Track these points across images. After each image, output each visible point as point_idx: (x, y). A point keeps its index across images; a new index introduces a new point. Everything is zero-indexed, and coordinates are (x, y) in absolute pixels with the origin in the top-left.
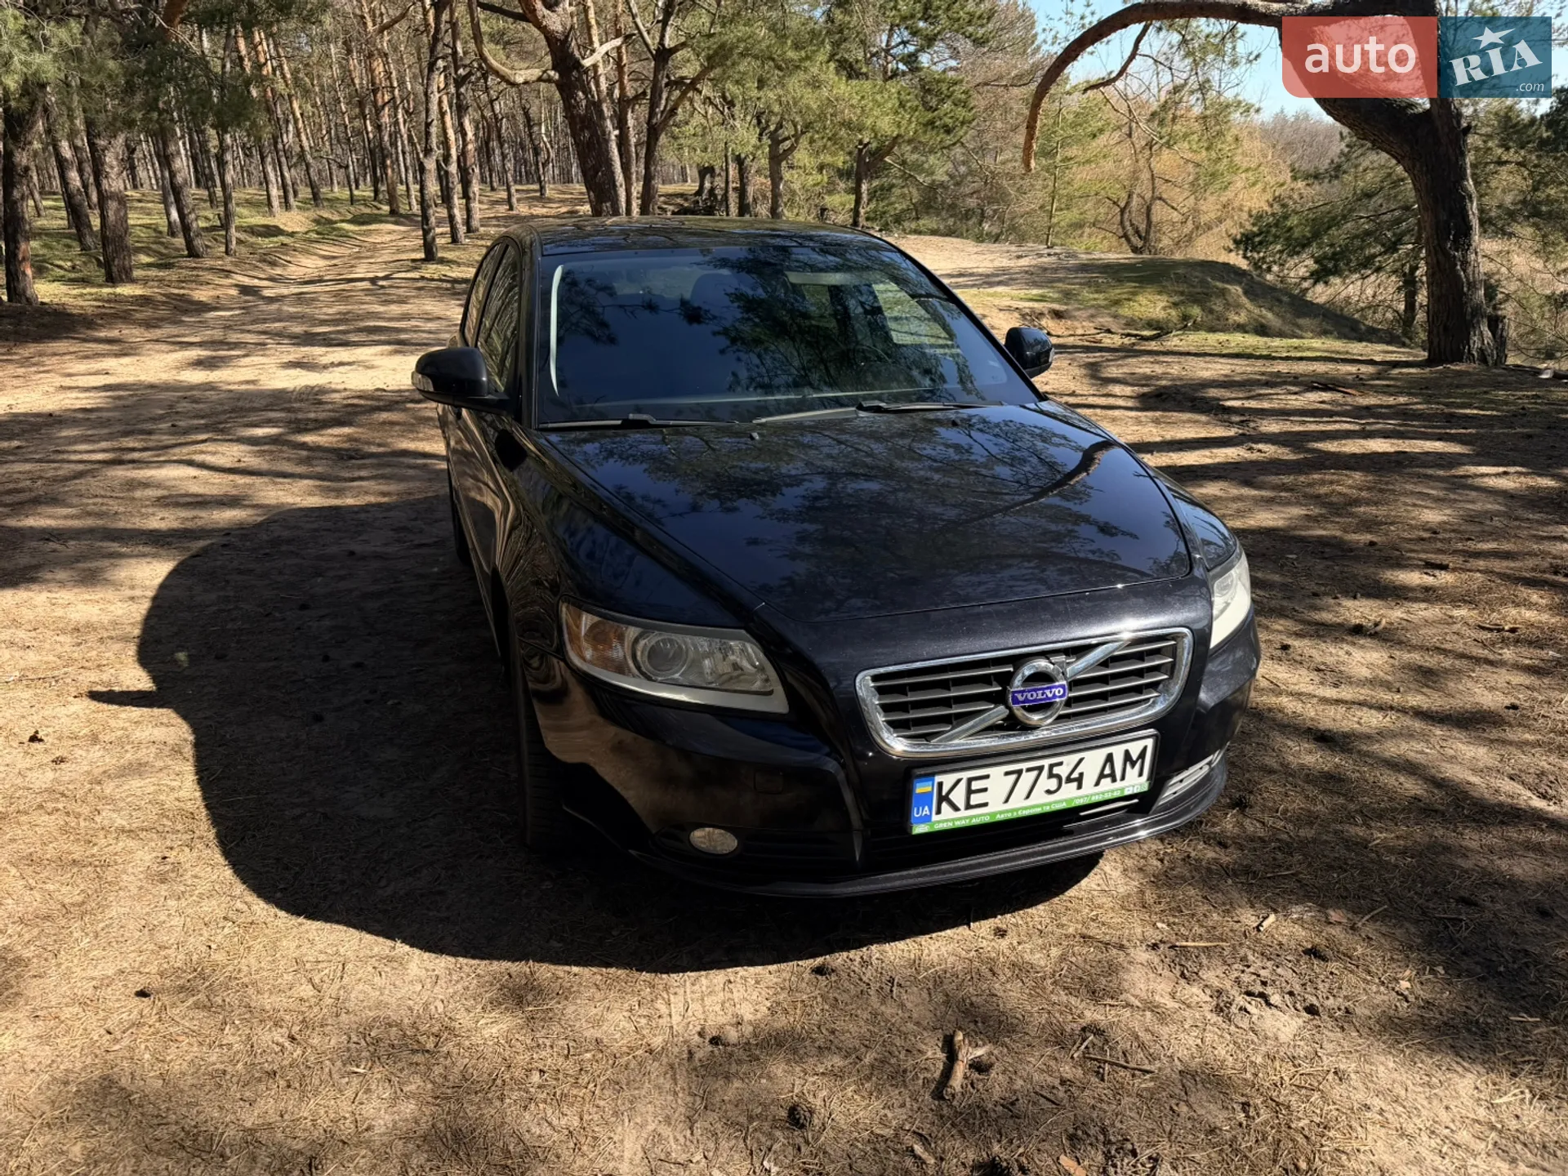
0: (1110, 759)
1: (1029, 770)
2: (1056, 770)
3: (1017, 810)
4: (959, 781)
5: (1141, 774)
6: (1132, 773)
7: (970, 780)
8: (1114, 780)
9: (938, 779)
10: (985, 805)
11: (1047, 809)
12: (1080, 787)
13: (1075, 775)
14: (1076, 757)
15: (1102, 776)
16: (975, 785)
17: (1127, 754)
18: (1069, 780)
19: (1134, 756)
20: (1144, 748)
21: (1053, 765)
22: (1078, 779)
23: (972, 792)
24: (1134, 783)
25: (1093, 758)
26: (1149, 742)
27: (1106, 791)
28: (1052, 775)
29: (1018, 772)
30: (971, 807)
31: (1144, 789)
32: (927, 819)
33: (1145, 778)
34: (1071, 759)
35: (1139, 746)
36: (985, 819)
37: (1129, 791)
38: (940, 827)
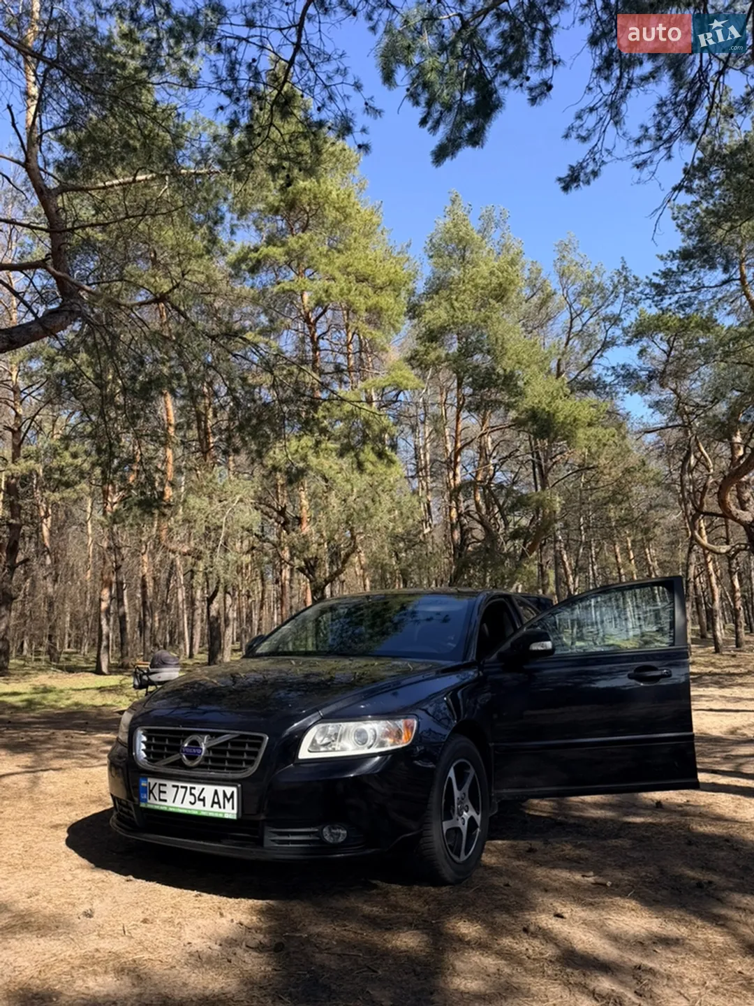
0: (216, 792)
1: (182, 787)
2: (193, 791)
3: (177, 808)
4: (156, 784)
5: (233, 808)
6: (229, 805)
7: (160, 785)
8: (220, 807)
9: (150, 780)
10: (165, 801)
11: (189, 812)
12: (204, 805)
13: (201, 797)
14: (202, 786)
15: (214, 803)
16: (162, 788)
17: (225, 795)
18: (200, 800)
19: (229, 796)
20: (233, 793)
21: (191, 788)
22: (203, 800)
23: (160, 792)
24: (229, 812)
25: (209, 790)
26: (235, 789)
27: (215, 812)
28: (191, 794)
29: (177, 787)
30: (160, 800)
31: (235, 817)
32: (145, 801)
33: (235, 811)
34: (199, 787)
35: (229, 790)
36: (165, 809)
37: (227, 816)
38: (149, 806)
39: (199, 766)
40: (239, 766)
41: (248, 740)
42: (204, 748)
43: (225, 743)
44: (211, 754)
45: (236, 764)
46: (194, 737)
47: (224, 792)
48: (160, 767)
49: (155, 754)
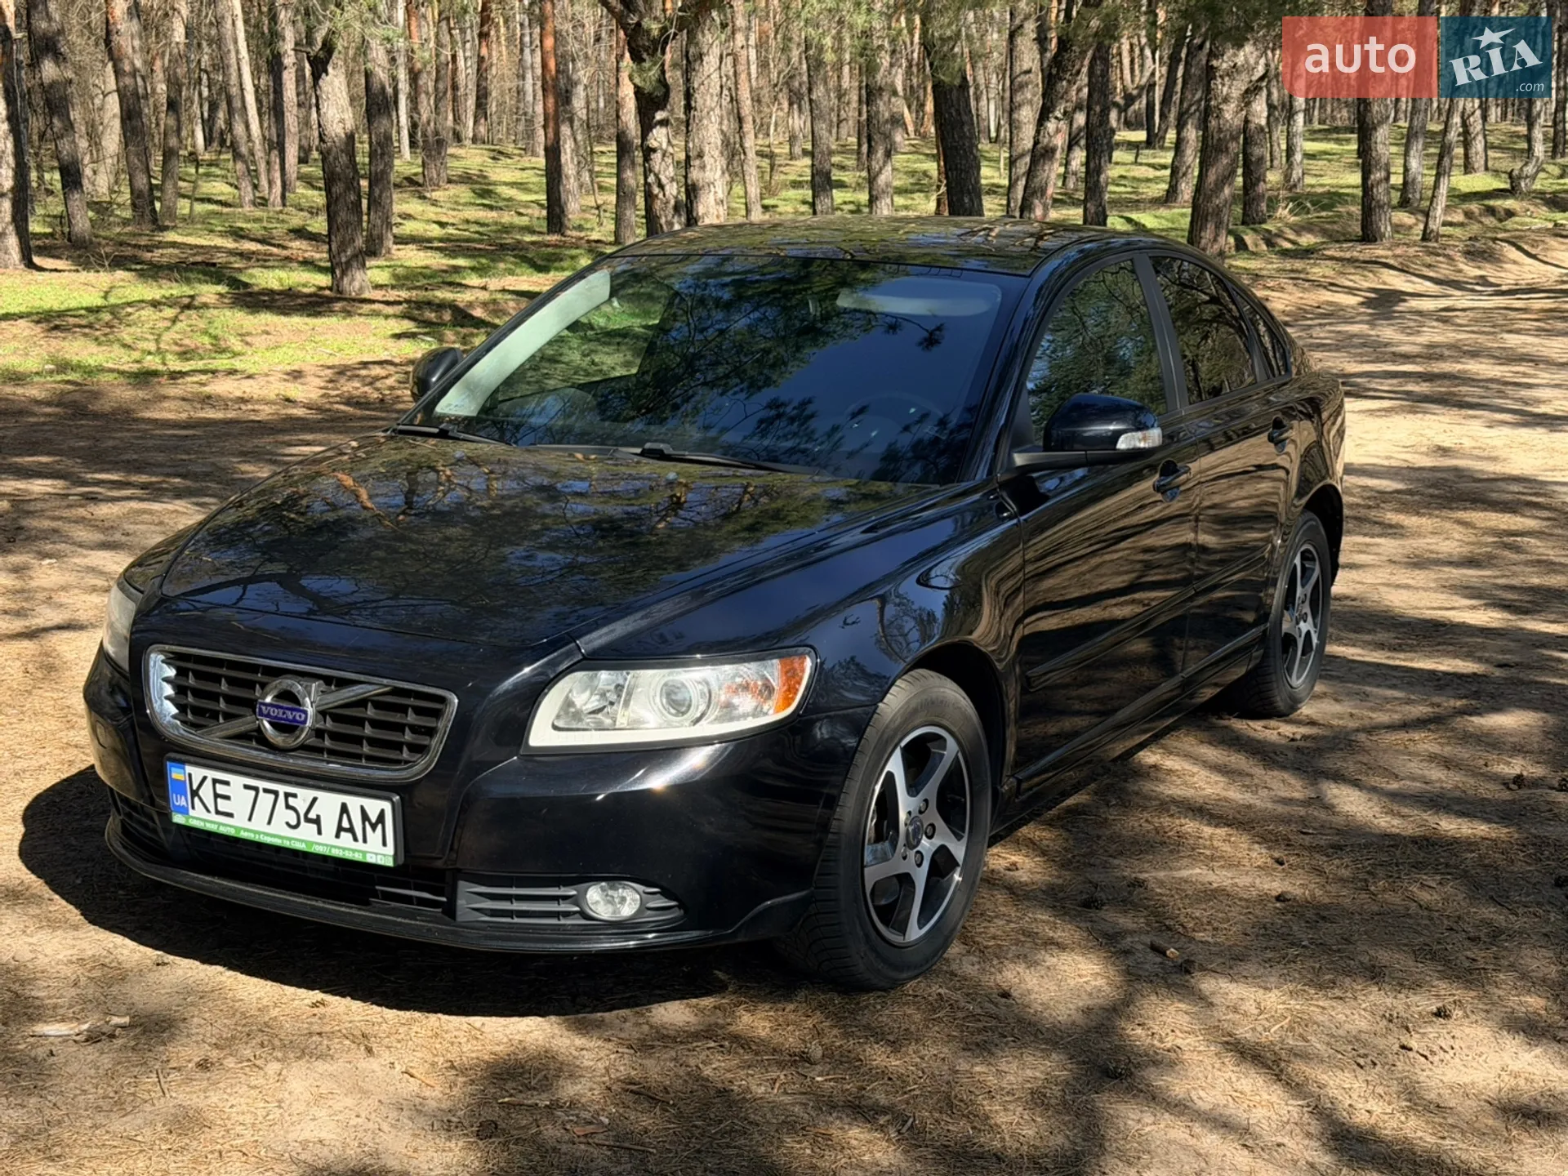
0: (344, 809)
1: (266, 791)
2: (291, 801)
3: (259, 833)
4: (205, 778)
5: (384, 844)
6: (375, 837)
7: (215, 781)
8: (355, 839)
9: (189, 769)
10: (230, 815)
11: (287, 844)
12: (320, 832)
13: (312, 815)
14: (312, 793)
15: (340, 829)
16: (221, 789)
17: (365, 816)
18: (308, 820)
19: (373, 818)
20: (382, 812)
21: (287, 795)
22: (317, 821)
23: (217, 796)
24: (379, 850)
25: (328, 804)
26: (387, 806)
27: (345, 848)
28: (288, 807)
29: (256, 789)
30: (218, 812)
31: (390, 863)
32: (184, 811)
33: (390, 849)
34: (303, 796)
35: (374, 806)
36: (231, 832)
37: (371, 859)
38: (194, 823)
39: (304, 747)
40: (393, 755)
41: (412, 701)
42: (310, 710)
43: (362, 703)
44: (329, 724)
45: (387, 749)
46: (286, 683)
47: (362, 809)
48: (211, 740)
49: (197, 711)
